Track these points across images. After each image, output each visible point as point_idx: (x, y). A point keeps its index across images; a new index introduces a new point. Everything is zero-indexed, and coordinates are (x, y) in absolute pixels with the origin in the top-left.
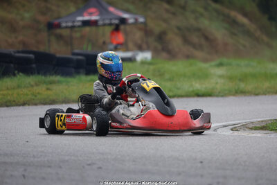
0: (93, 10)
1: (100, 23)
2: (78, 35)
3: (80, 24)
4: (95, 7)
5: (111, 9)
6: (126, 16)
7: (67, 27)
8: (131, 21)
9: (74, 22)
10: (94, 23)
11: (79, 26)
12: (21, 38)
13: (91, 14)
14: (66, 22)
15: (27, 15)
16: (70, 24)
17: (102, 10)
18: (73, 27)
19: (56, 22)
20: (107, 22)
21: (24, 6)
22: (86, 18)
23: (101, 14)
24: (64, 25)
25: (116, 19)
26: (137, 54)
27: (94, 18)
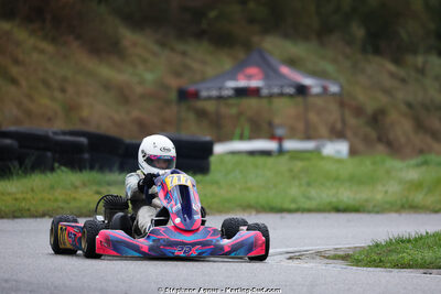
0: (253, 70)
1: (265, 92)
2: (234, 111)
3: (230, 93)
4: (258, 66)
5: (285, 70)
6: (307, 81)
7: (209, 98)
8: (316, 90)
9: (220, 89)
10: (255, 92)
11: (229, 97)
12: (136, 113)
13: (250, 77)
14: (208, 89)
15: (149, 77)
16: (214, 93)
17: (269, 71)
18: (220, 98)
19: (192, 88)
20: (276, 90)
21: (145, 61)
22: (242, 83)
23: (266, 77)
24: (204, 94)
25: (290, 86)
26: (323, 146)
27: (254, 83)
